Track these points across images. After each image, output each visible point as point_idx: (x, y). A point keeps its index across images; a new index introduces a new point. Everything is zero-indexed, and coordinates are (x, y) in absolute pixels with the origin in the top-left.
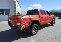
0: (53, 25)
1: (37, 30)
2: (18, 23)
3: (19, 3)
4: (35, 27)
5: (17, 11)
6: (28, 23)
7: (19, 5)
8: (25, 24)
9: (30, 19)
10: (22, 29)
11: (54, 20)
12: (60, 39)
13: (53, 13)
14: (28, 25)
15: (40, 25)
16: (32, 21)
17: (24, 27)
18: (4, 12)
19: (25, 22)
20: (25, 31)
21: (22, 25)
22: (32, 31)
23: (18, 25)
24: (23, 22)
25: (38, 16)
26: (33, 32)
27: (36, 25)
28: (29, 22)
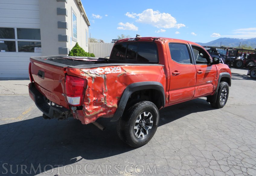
0: (221, 107)
1: (150, 124)
2: (73, 95)
3: (79, 5)
4: (143, 115)
5: (69, 39)
6: (114, 98)
7: (81, 10)
8: (103, 98)
9: (125, 78)
10: (87, 121)
11: (224, 83)
12: (244, 170)
13: (224, 52)
14: (113, 104)
15: (166, 105)
16: (131, 88)
17: (95, 113)
18: (16, 40)
19: (102, 93)
20: (102, 129)
21: (90, 105)
22: (132, 132)
23: (70, 106)
24: (94, 91)
25: (160, 66)
26: (133, 136)
27: (147, 103)
28: (120, 93)
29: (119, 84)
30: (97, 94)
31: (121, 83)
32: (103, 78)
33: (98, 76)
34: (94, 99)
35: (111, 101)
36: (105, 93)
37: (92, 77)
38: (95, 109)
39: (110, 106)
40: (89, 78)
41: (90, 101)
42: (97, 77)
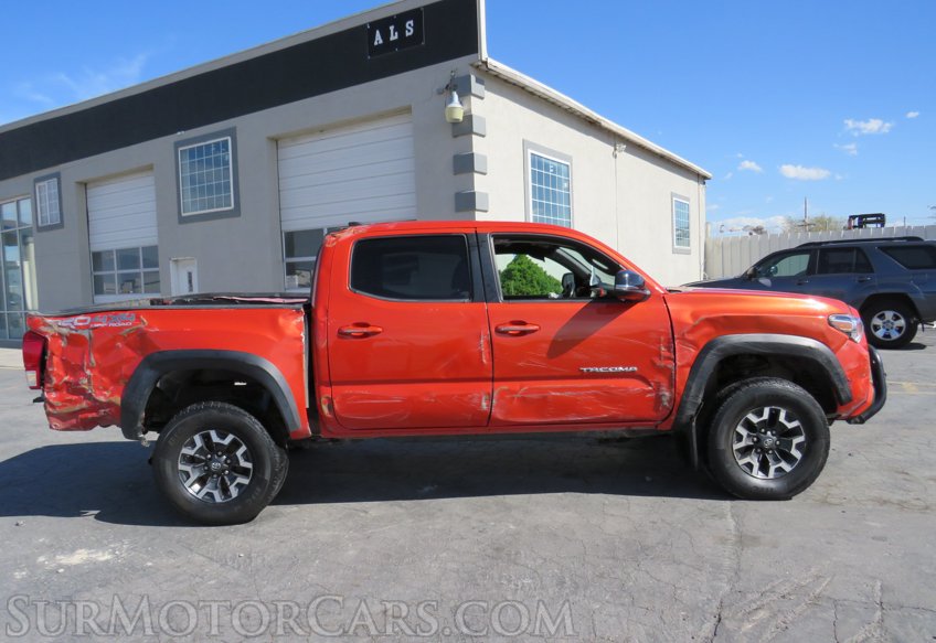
8: (84, 380)
9: (142, 339)
14: (110, 396)
17: (71, 408)
19: (81, 369)
21: (57, 390)
24: (64, 362)
28: (127, 371)
29: (129, 352)
30: (74, 369)
31: (133, 349)
32: (88, 337)
33: (74, 332)
34: (66, 378)
35: (106, 389)
36: (91, 369)
37: (61, 336)
38: (70, 401)
39: (102, 399)
40: (53, 336)
41: (55, 380)
42: (71, 335)
